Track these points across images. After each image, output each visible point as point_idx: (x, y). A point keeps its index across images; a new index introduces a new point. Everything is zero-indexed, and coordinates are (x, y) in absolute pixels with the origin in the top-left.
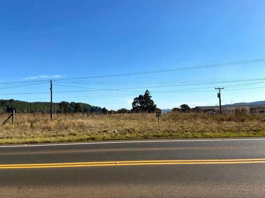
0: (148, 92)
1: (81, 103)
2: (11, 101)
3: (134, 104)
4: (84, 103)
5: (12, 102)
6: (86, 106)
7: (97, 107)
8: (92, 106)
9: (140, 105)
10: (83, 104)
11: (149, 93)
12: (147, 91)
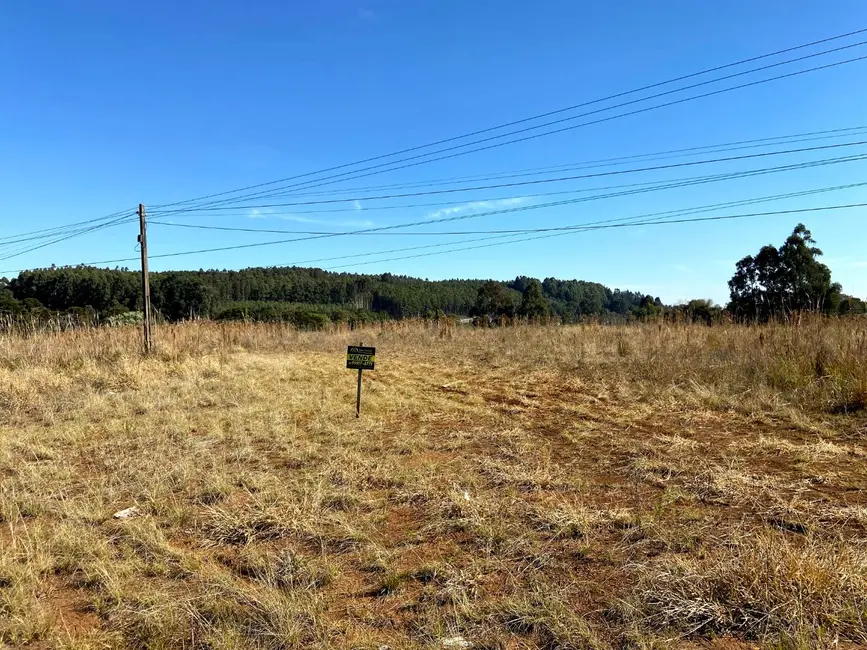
0: (802, 236)
1: (575, 280)
2: (385, 277)
3: (737, 282)
4: (587, 281)
5: (386, 280)
6: (591, 290)
7: (628, 294)
8: (613, 291)
9: (763, 289)
10: (582, 283)
11: (806, 238)
12: (800, 229)
